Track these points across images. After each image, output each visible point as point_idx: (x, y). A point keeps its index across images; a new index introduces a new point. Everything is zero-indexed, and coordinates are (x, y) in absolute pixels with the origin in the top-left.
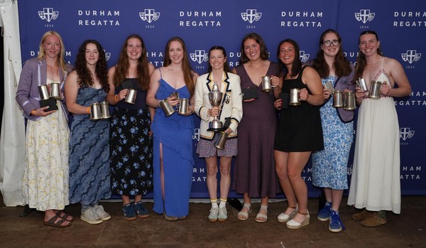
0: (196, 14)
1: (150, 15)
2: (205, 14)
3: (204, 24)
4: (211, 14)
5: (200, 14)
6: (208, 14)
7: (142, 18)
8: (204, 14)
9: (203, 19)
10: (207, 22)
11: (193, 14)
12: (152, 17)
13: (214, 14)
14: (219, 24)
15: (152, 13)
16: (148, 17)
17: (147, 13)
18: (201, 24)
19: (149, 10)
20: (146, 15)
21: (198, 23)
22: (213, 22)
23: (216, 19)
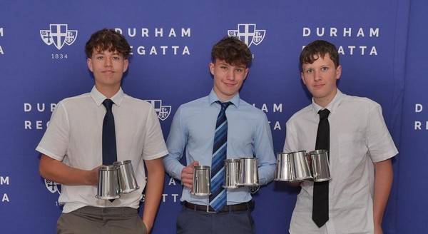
0: (145, 32)
1: (59, 34)
2: (161, 32)
3: (159, 51)
4: (172, 33)
5: (152, 33)
6: (166, 32)
7: (46, 41)
8: (159, 32)
9: (158, 42)
10: (164, 48)
11: (139, 32)
12: (63, 38)
13: (178, 32)
14: (186, 51)
15: (63, 30)
16: (55, 38)
17: (54, 30)
18: (153, 51)
19: (59, 26)
20: (52, 35)
21: (148, 50)
22: (175, 48)
23: (181, 41)
